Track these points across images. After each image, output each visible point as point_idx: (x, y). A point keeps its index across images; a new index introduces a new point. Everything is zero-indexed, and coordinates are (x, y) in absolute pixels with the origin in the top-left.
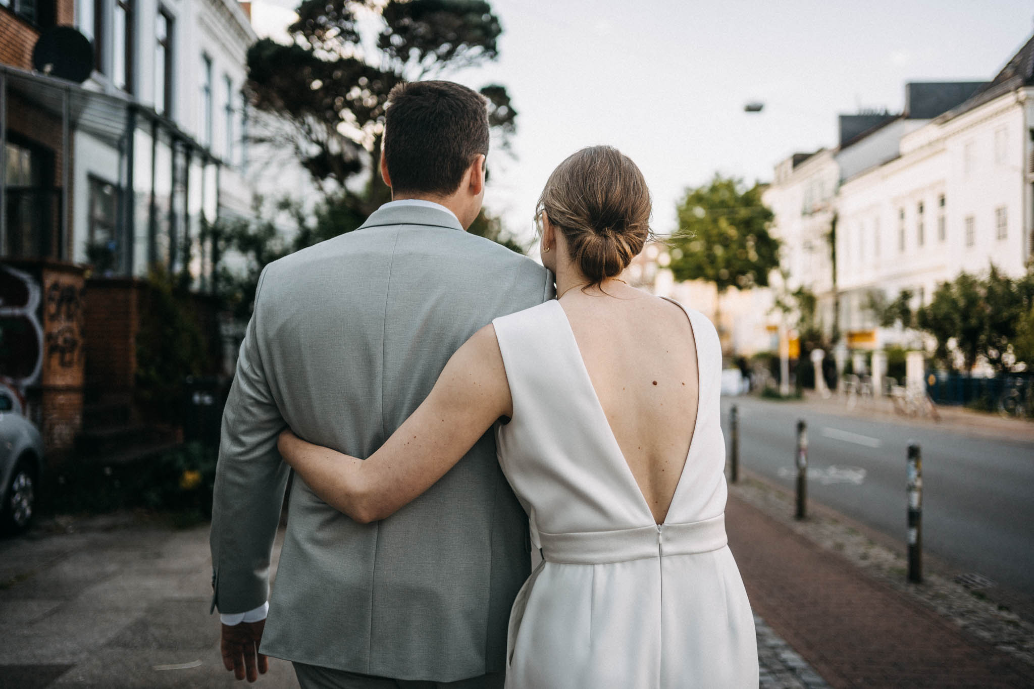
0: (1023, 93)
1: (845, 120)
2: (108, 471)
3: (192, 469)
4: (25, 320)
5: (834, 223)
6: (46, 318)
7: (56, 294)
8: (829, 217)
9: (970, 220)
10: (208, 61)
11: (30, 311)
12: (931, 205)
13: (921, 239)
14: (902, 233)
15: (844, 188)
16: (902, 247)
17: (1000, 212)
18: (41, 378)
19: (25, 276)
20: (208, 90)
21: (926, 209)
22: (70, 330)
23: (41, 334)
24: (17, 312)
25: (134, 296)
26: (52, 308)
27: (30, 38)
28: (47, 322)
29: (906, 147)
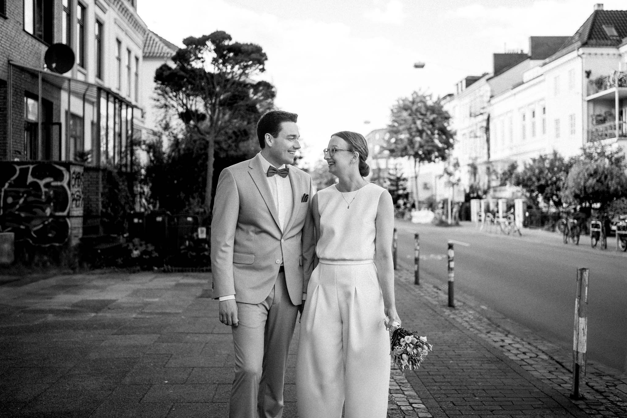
0: (581, 51)
1: (497, 56)
2: (99, 251)
3: (136, 249)
4: (62, 187)
5: (488, 120)
6: (71, 186)
7: (74, 176)
8: (485, 117)
9: (557, 121)
10: (119, 42)
11: (65, 184)
12: (539, 112)
13: (534, 133)
14: (524, 127)
15: (493, 101)
16: (524, 137)
17: (572, 117)
18: (69, 213)
19: (62, 168)
20: (119, 59)
21: (537, 114)
22: (79, 191)
23: (69, 193)
24: (59, 184)
25: (101, 175)
26: (73, 182)
27: (44, 49)
28: (72, 189)
29: (527, 76)
